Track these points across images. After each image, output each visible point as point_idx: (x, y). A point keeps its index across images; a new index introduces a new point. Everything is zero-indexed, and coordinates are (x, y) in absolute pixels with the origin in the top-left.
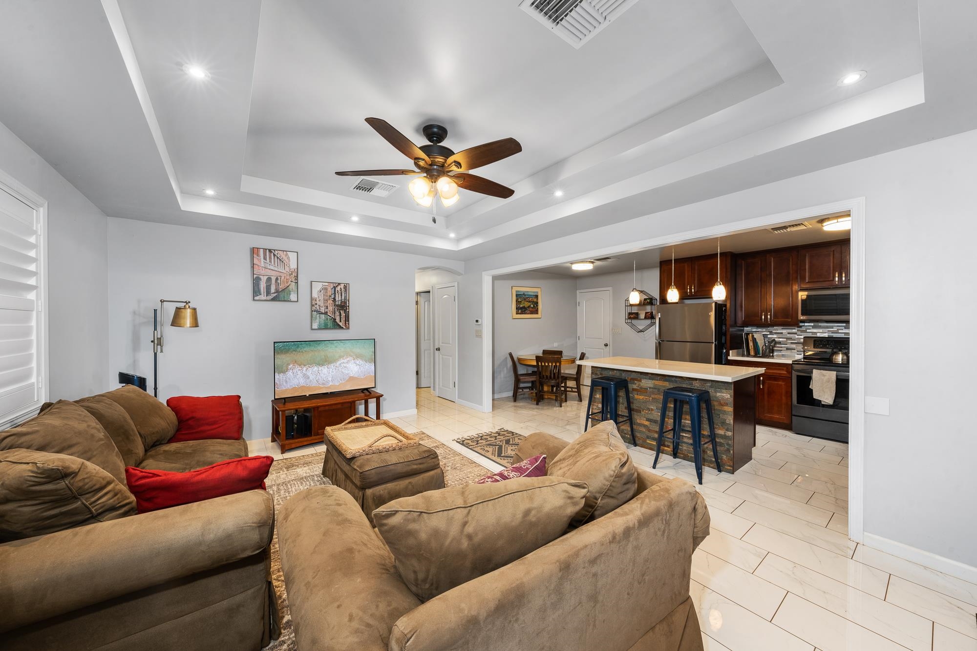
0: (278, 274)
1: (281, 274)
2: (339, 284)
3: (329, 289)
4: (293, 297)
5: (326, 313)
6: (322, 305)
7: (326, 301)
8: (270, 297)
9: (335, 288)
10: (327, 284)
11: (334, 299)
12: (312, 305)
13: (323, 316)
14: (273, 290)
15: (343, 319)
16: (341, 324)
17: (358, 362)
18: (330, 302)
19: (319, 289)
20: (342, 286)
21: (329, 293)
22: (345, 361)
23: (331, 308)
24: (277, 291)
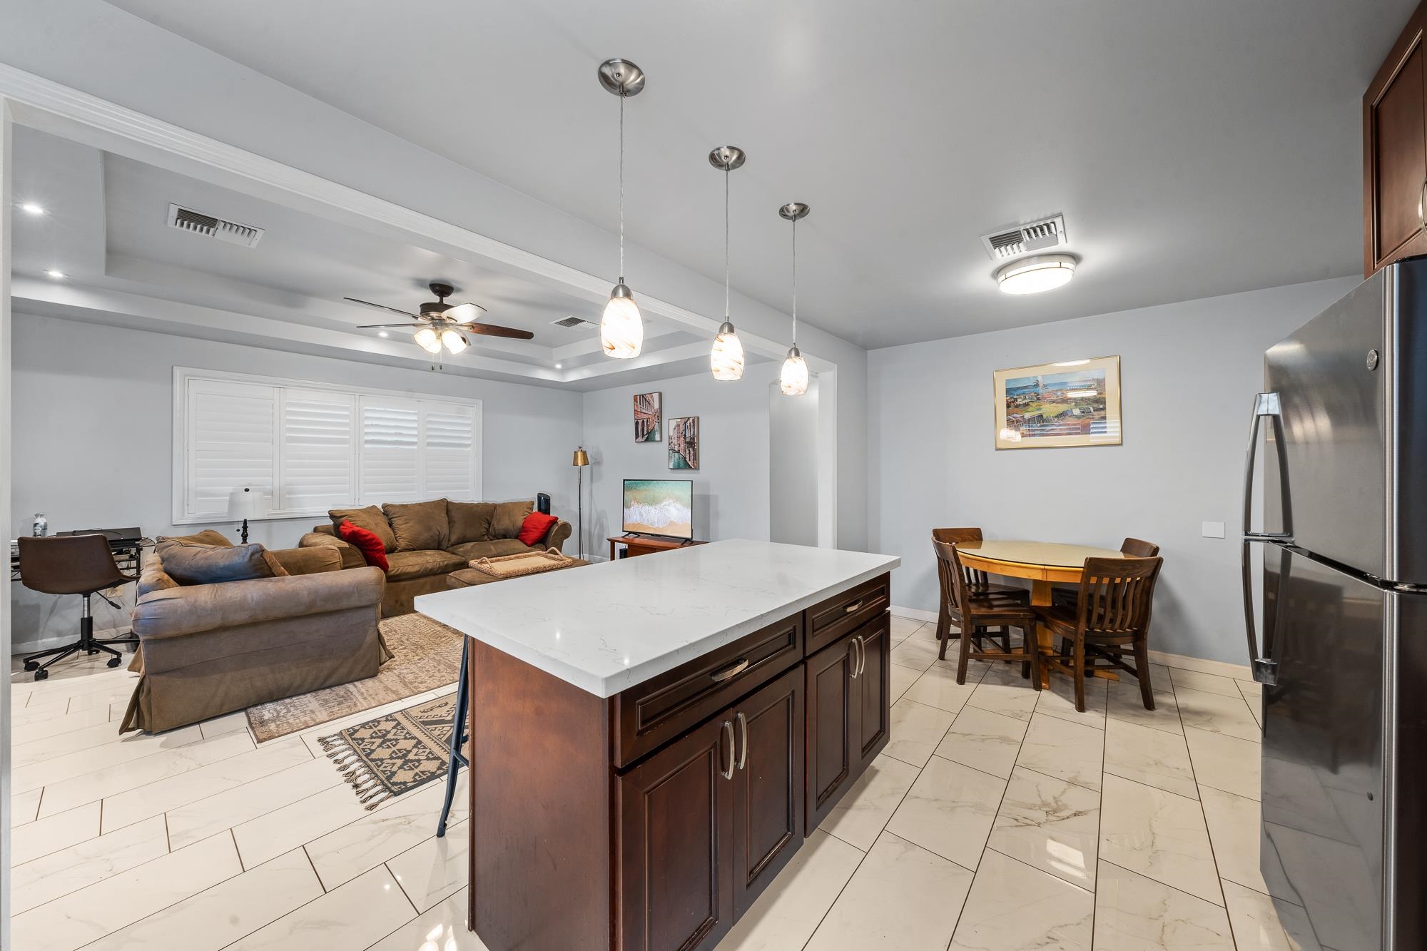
0: (648, 416)
1: (650, 416)
2: (689, 418)
3: (681, 426)
4: (657, 437)
5: (678, 452)
6: (676, 443)
7: (679, 438)
8: (645, 439)
9: (685, 423)
10: (679, 420)
11: (685, 435)
12: (669, 444)
13: (676, 454)
14: (645, 433)
15: (692, 458)
16: (690, 463)
17: (677, 506)
18: (682, 439)
19: (674, 427)
20: (691, 420)
21: (681, 430)
22: (667, 503)
23: (682, 446)
24: (648, 433)
